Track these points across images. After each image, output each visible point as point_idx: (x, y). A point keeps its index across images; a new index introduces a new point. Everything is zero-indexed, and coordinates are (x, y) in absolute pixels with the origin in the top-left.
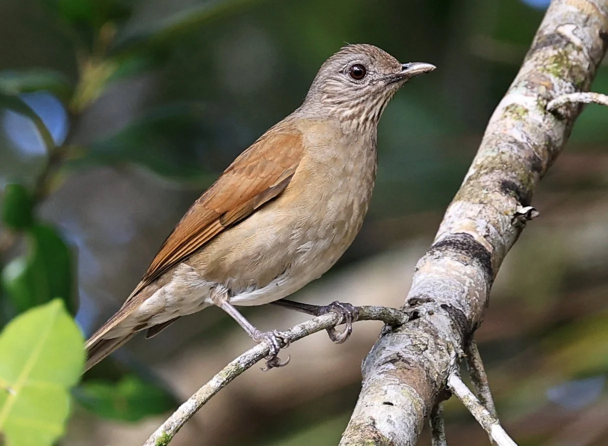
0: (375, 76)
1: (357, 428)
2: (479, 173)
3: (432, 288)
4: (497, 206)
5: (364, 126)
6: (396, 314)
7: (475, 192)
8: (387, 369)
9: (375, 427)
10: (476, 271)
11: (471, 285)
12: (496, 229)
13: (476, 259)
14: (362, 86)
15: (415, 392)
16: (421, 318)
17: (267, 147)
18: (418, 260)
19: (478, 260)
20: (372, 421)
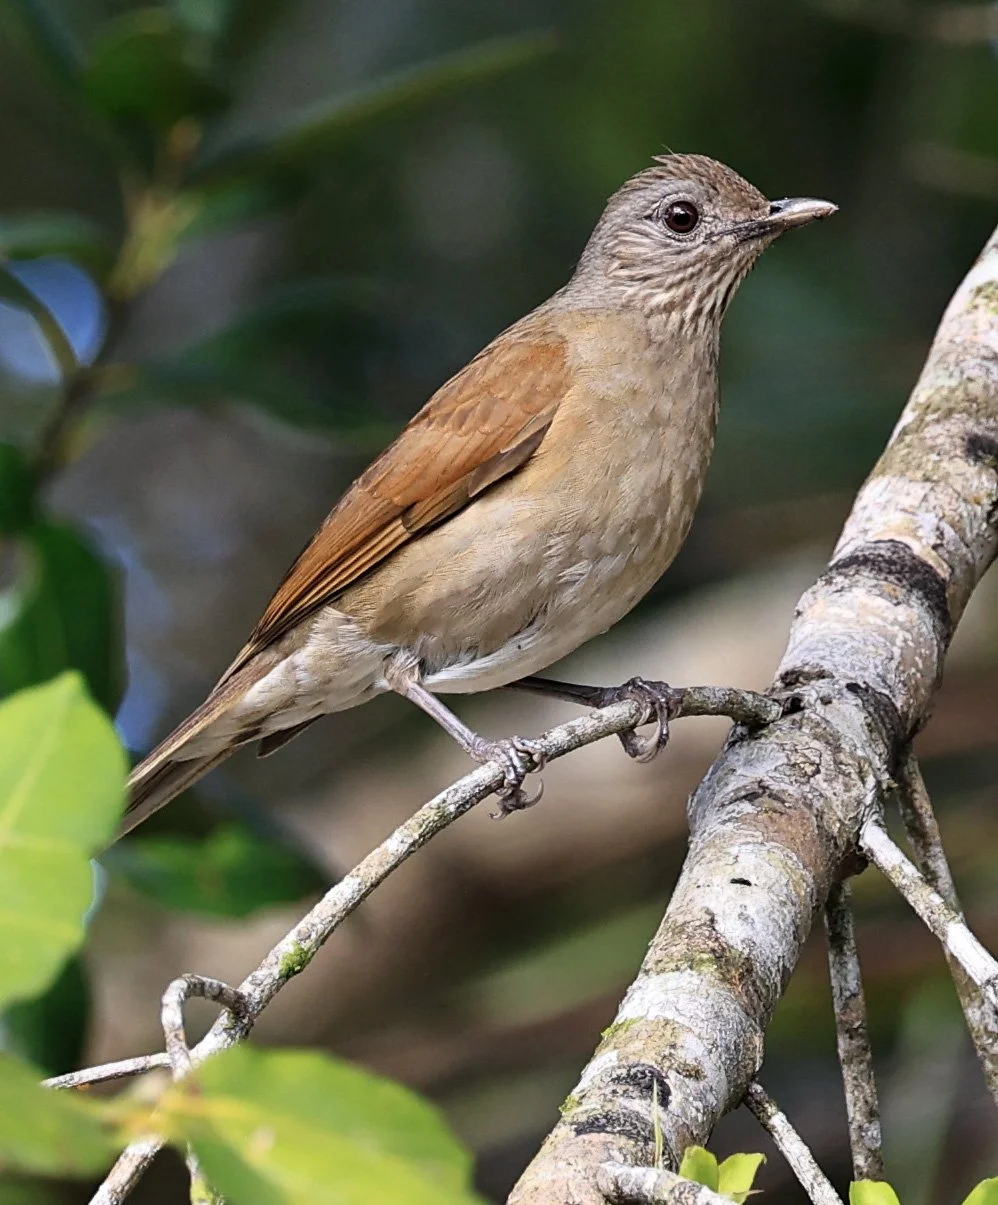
0: (716, 226)
1: (680, 930)
2: (922, 420)
3: (828, 649)
4: (958, 488)
5: (693, 326)
6: (756, 703)
7: (914, 459)
8: (738, 813)
9: (714, 929)
10: (917, 617)
11: (907, 644)
12: (956, 532)
13: (917, 593)
14: (690, 245)
15: (795, 858)
16: (807, 711)
17: (494, 370)
18: (802, 594)
19: (920, 594)
20: (709, 917)
